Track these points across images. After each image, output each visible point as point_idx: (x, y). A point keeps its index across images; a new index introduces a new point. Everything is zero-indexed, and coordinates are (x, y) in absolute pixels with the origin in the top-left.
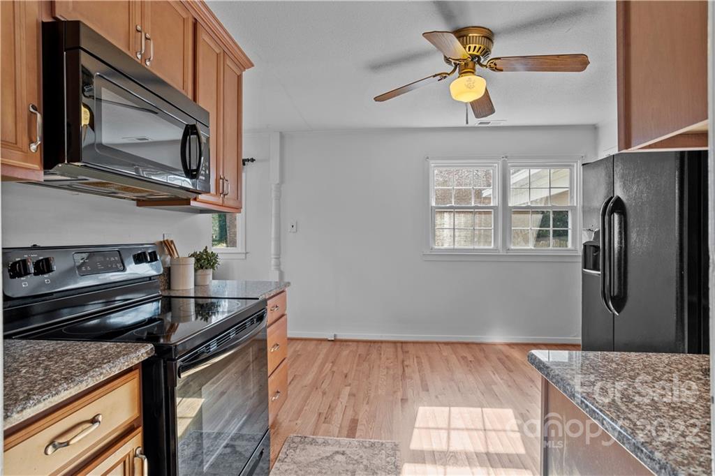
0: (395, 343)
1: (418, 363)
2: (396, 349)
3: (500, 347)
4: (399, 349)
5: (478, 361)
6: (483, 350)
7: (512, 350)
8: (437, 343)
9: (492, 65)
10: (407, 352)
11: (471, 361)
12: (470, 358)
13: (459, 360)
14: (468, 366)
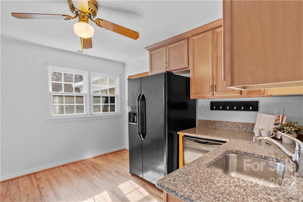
0: (29, 175)
1: (49, 184)
2: (31, 179)
3: (91, 160)
4: (33, 178)
5: (83, 170)
6: (84, 164)
7: (97, 160)
8: (58, 167)
9: (98, 22)
10: (40, 179)
11: (79, 172)
12: (79, 170)
13: (73, 174)
14: (79, 175)
